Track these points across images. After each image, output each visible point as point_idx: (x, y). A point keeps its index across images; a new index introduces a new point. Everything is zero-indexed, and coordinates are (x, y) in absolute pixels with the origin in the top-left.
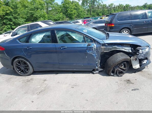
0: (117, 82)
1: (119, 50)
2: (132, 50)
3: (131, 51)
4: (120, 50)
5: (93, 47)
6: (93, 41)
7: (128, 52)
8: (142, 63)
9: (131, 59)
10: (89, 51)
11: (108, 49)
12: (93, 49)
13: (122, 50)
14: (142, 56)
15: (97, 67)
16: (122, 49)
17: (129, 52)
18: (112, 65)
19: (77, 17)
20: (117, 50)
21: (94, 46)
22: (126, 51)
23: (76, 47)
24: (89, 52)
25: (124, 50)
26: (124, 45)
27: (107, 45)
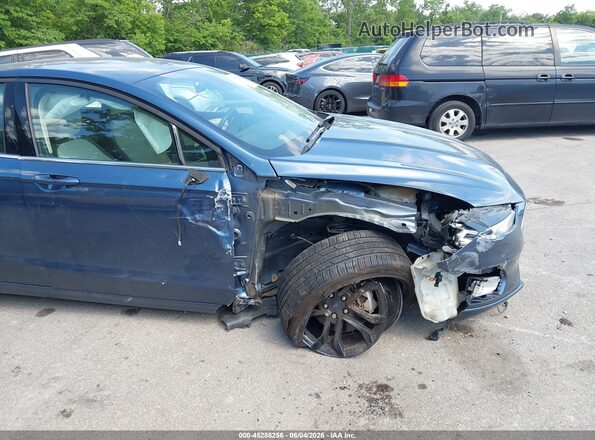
0: (318, 396)
1: (350, 215)
2: (419, 222)
3: (412, 228)
4: (358, 217)
5: (216, 194)
6: (221, 158)
7: (400, 231)
8: (470, 292)
9: (412, 267)
10: (193, 214)
11: (299, 211)
12: (217, 205)
13: (367, 217)
14: (468, 260)
15: (244, 295)
16: (367, 211)
17: (405, 231)
18: (303, 298)
19: (290, 42)
20: (341, 214)
21: (221, 186)
22: (386, 223)
23: (127, 187)
24: (197, 216)
25: (377, 220)
26: (383, 194)
27: (294, 186)
